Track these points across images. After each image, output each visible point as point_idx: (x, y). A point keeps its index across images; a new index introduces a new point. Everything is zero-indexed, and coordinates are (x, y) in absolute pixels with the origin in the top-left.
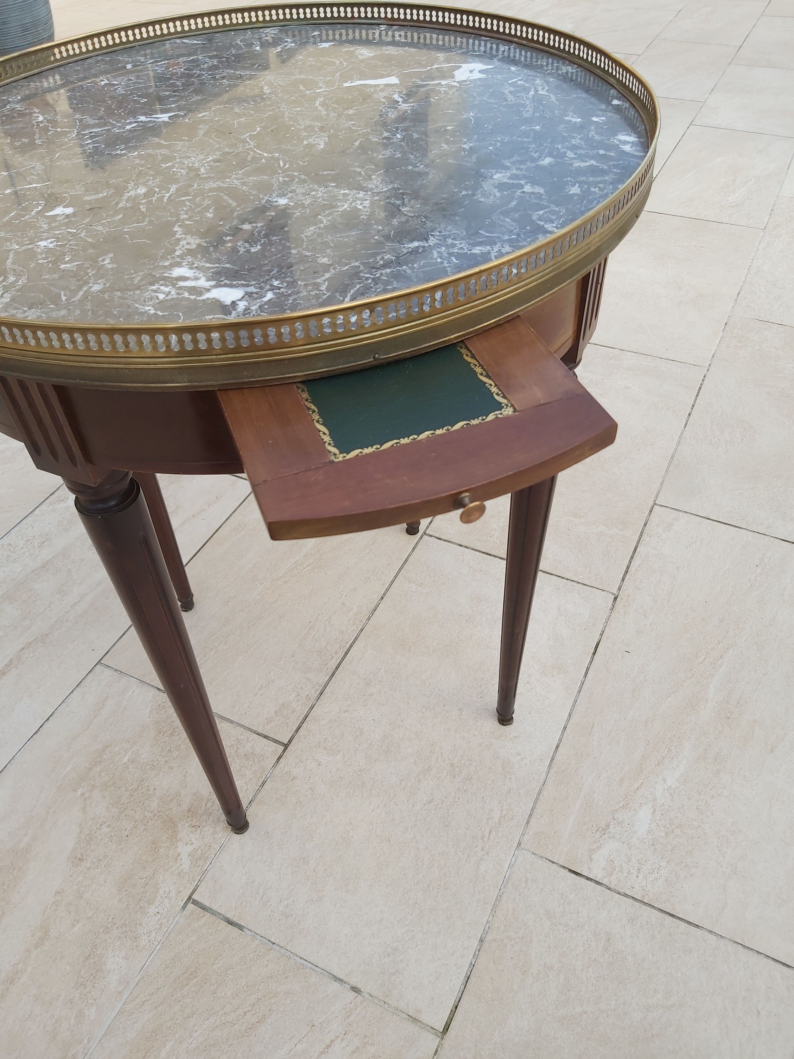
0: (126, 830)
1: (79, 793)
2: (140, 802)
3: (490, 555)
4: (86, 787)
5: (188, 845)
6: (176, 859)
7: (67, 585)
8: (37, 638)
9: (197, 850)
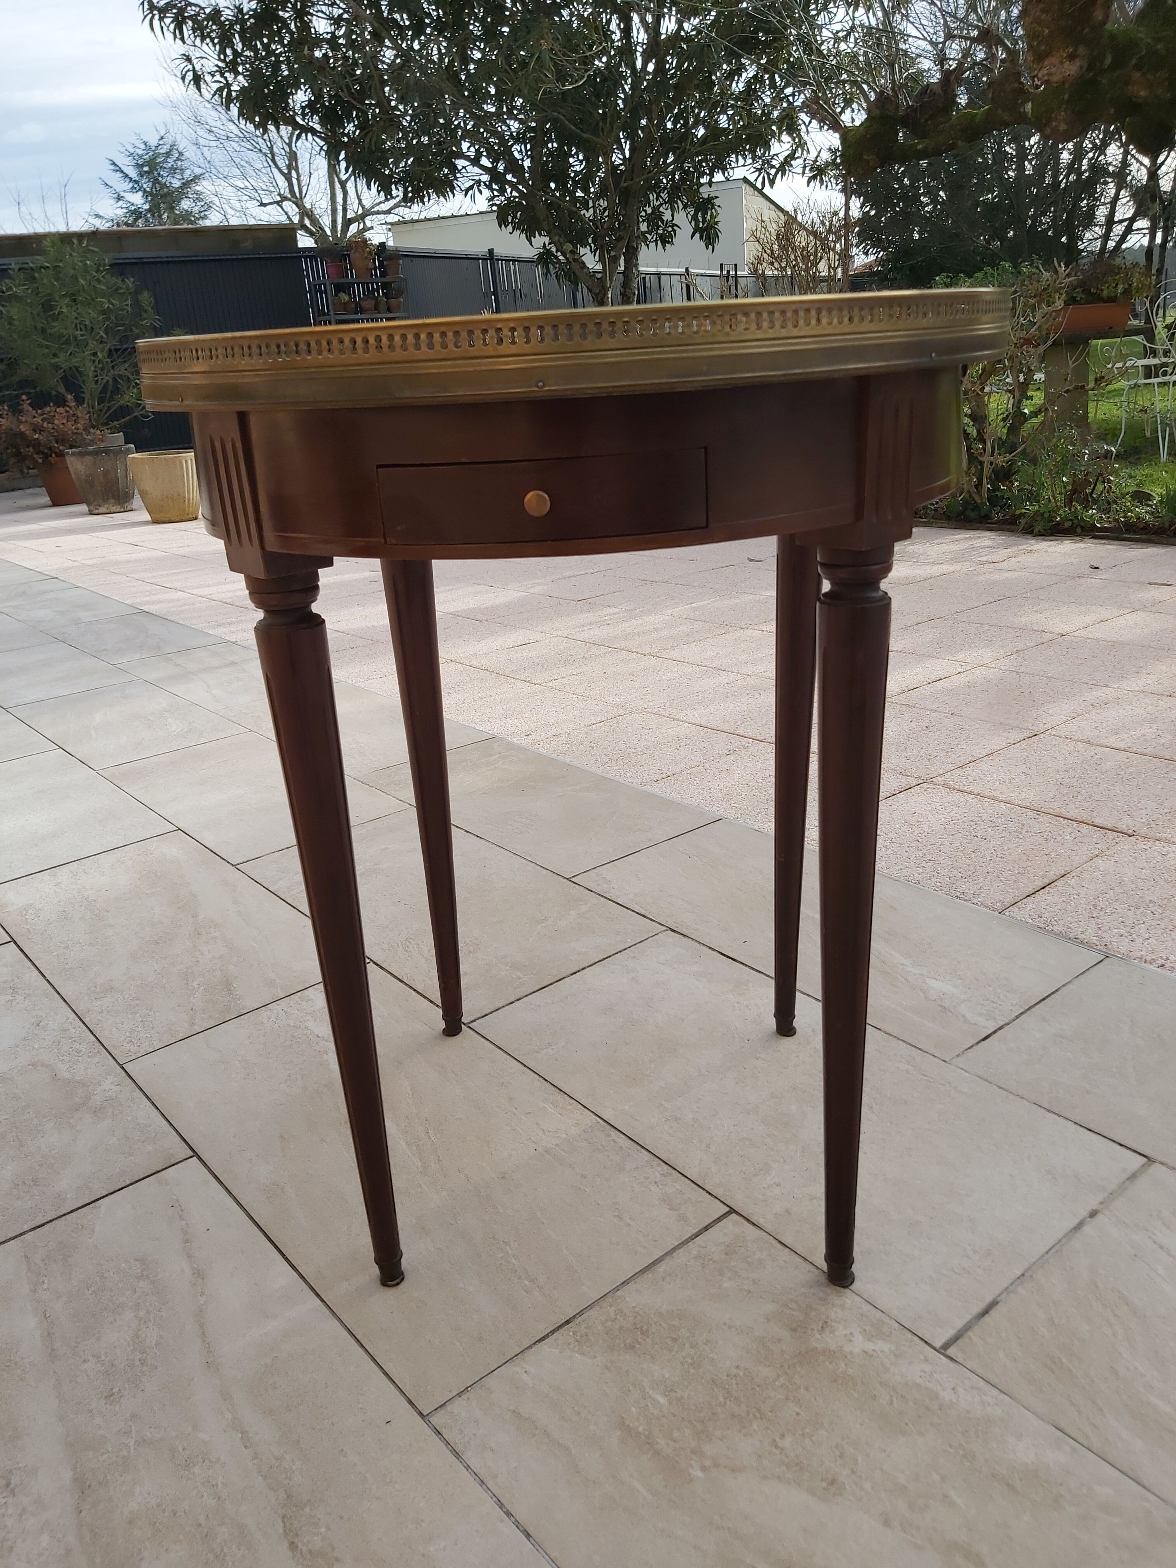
0: (798, 1414)
1: (699, 1474)
2: (753, 1389)
3: (546, 986)
4: (692, 1462)
5: (852, 1339)
6: (871, 1356)
7: (180, 1449)
8: (284, 1517)
9: (865, 1330)
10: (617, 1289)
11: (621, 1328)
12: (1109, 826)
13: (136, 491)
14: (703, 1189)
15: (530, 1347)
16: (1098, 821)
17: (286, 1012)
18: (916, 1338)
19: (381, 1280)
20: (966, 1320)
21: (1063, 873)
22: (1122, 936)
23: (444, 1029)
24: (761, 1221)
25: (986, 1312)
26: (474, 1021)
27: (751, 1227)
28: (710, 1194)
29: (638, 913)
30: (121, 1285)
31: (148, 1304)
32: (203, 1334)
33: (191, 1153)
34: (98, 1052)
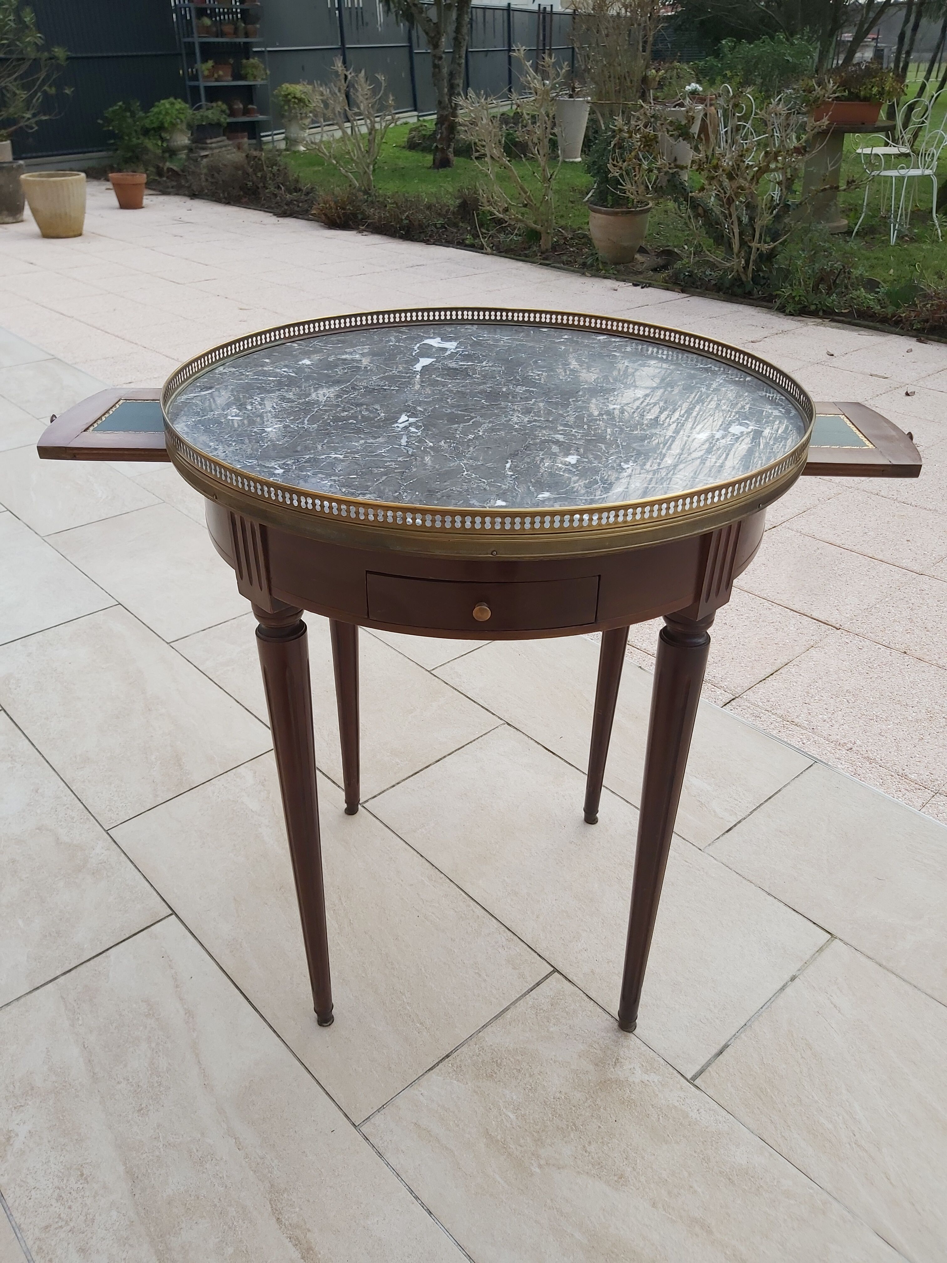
0: (600, 1127)
1: (538, 1170)
2: (571, 1109)
3: (418, 772)
4: (533, 1161)
5: (635, 1072)
6: (646, 1085)
7: (195, 1151)
8: (270, 1200)
9: (643, 1066)
10: (479, 1031)
11: (483, 1062)
12: (823, 619)
13: (26, 203)
14: (536, 952)
15: (423, 1074)
16: (815, 615)
17: (226, 788)
18: (675, 1072)
19: (318, 1021)
20: (708, 1059)
21: (787, 661)
22: (825, 721)
23: (346, 809)
24: (574, 979)
25: (721, 1052)
26: (367, 801)
27: (569, 984)
28: (540, 956)
29: (482, 707)
30: (135, 1022)
31: (156, 1037)
32: (199, 1062)
33: (171, 912)
34: (88, 819)
